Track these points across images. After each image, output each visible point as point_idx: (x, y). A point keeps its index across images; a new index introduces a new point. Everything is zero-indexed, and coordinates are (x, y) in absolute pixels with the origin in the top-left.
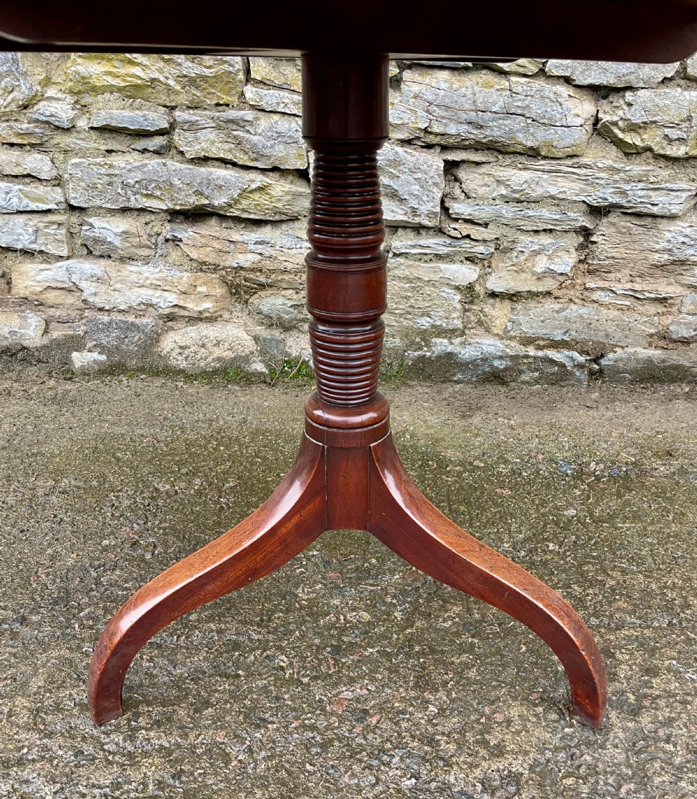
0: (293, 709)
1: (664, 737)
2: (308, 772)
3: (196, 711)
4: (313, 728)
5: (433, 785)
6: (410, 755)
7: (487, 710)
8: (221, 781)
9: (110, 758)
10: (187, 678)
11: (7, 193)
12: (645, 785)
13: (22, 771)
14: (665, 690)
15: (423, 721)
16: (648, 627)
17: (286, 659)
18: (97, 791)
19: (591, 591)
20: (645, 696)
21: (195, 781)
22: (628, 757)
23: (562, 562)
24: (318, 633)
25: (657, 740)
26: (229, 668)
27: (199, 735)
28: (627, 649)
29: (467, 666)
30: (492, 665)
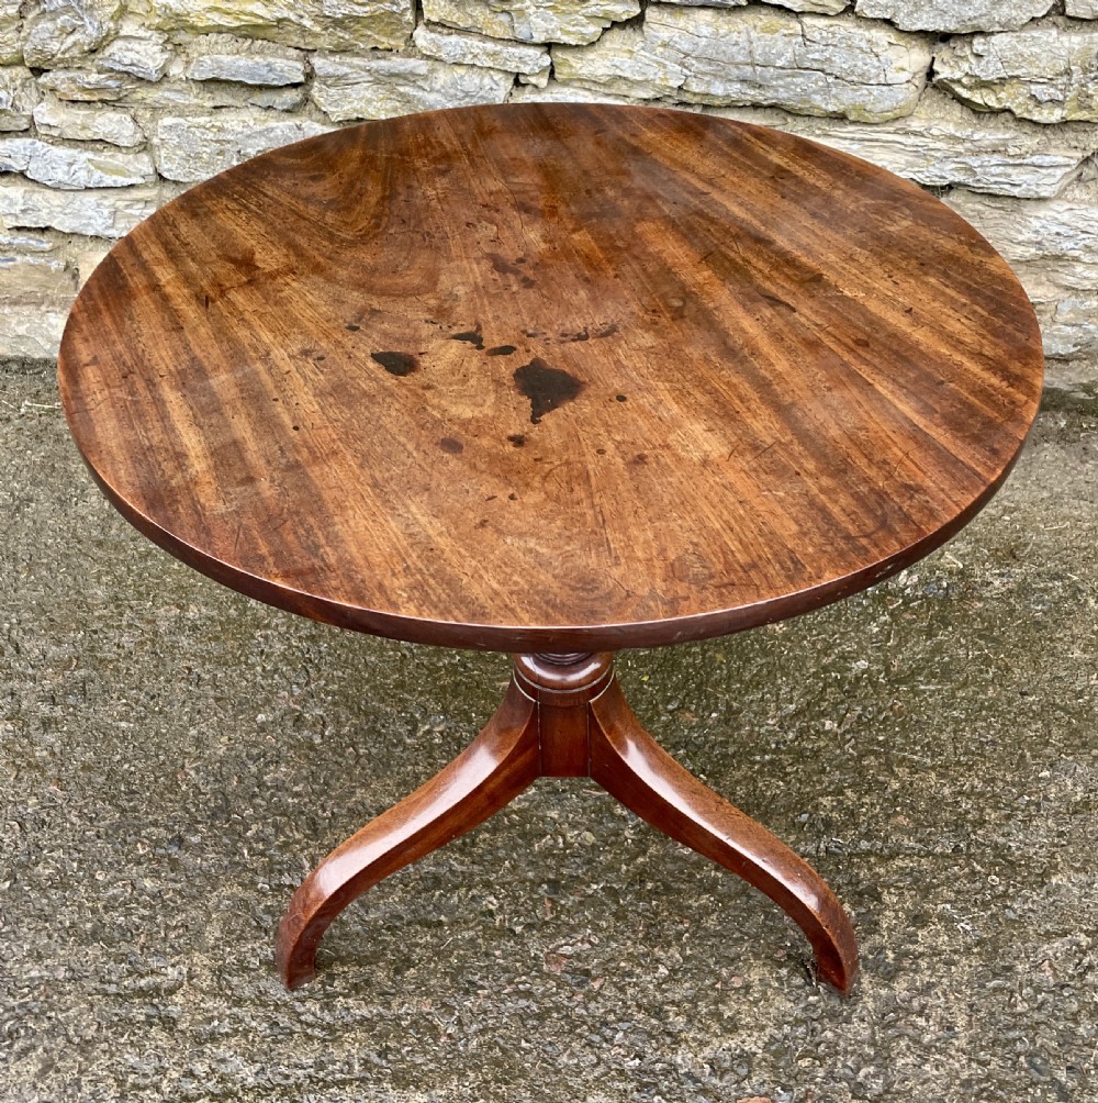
0: (506, 970)
1: (918, 1009)
2: (524, 1049)
3: (398, 971)
4: (528, 994)
5: (659, 1066)
6: (635, 1030)
7: (724, 972)
8: (431, 1061)
9: (309, 1031)
10: (382, 927)
11: (70, 164)
12: (886, 1068)
13: (218, 1048)
14: (930, 947)
15: (651, 986)
16: (929, 854)
17: (495, 901)
18: (300, 1072)
19: (866, 800)
20: (906, 954)
21: (403, 1060)
22: (873, 1033)
23: (838, 751)
24: (532, 863)
25: (909, 1012)
26: (430, 912)
27: (403, 1003)
28: (897, 888)
29: (706, 911)
30: (735, 909)
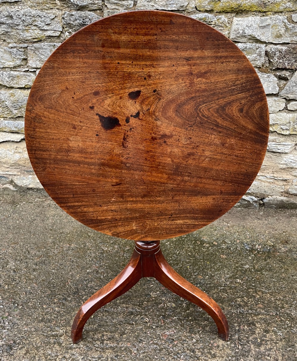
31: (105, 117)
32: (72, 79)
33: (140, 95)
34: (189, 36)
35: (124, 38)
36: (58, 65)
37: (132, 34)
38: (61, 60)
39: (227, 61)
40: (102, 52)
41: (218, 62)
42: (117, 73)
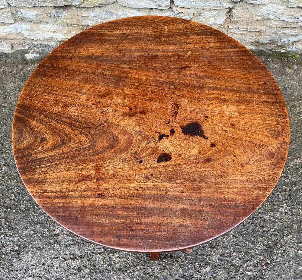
31: (198, 136)
32: (236, 175)
33: (158, 158)
34: (98, 221)
35: (176, 221)
36: (253, 192)
37: (167, 225)
38: (250, 198)
39: (55, 192)
40: (202, 206)
41: (66, 192)
42: (184, 182)
